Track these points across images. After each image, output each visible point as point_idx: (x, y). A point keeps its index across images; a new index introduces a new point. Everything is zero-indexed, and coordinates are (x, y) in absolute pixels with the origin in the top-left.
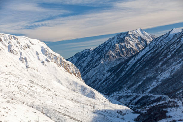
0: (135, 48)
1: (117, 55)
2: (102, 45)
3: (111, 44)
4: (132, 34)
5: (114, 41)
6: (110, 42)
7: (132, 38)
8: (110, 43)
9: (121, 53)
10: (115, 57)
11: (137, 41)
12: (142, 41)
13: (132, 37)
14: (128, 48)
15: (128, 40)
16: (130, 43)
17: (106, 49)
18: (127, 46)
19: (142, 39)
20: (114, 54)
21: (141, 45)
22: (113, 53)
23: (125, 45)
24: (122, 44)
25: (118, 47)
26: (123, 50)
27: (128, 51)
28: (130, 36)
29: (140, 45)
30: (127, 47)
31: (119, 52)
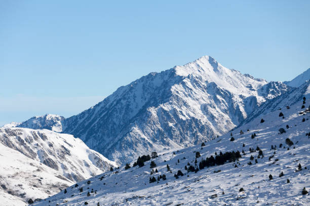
0: (202, 117)
1: (154, 141)
2: (99, 108)
3: (128, 106)
4: (188, 77)
5: (135, 97)
6: (124, 99)
7: (191, 89)
8: (122, 101)
9: (166, 135)
10: (151, 146)
11: (204, 97)
12: (218, 97)
13: (189, 84)
14: (184, 119)
15: (181, 95)
16: (185, 104)
17: (115, 120)
18: (181, 112)
19: (218, 91)
20: (146, 139)
21: (218, 109)
22: (143, 136)
23: (175, 110)
24: (165, 108)
25: (156, 116)
26: (171, 124)
27: (183, 129)
28: (184, 84)
29: (214, 107)
30: (181, 117)
31: (159, 130)
